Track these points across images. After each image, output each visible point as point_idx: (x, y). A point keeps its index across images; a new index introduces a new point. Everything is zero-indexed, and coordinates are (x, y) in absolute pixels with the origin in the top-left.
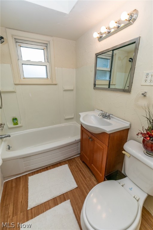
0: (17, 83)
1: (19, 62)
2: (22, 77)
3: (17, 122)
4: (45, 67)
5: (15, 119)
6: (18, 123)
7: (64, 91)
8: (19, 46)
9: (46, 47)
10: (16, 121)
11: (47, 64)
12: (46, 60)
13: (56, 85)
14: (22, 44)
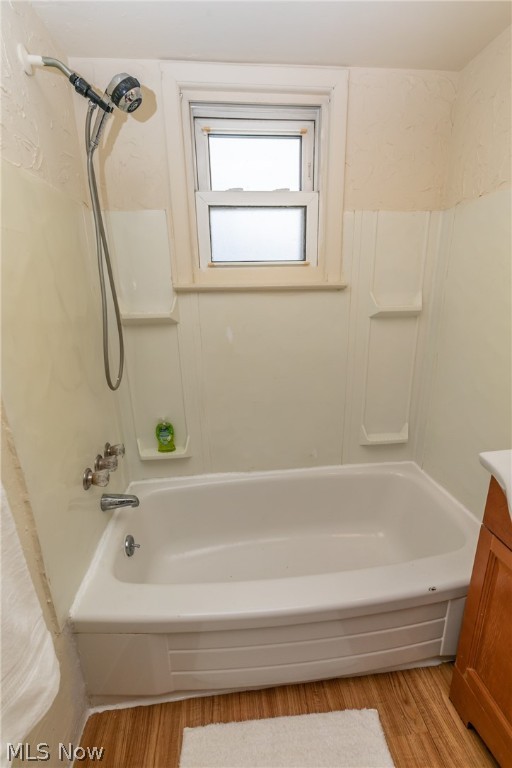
0: (185, 283)
1: (198, 199)
2: (205, 262)
3: (172, 440)
4: (298, 213)
5: (164, 429)
6: (178, 443)
7: (372, 318)
8: (206, 133)
9: (311, 124)
10: (169, 438)
11: (310, 199)
12: (307, 183)
13: (339, 289)
14: (215, 126)
